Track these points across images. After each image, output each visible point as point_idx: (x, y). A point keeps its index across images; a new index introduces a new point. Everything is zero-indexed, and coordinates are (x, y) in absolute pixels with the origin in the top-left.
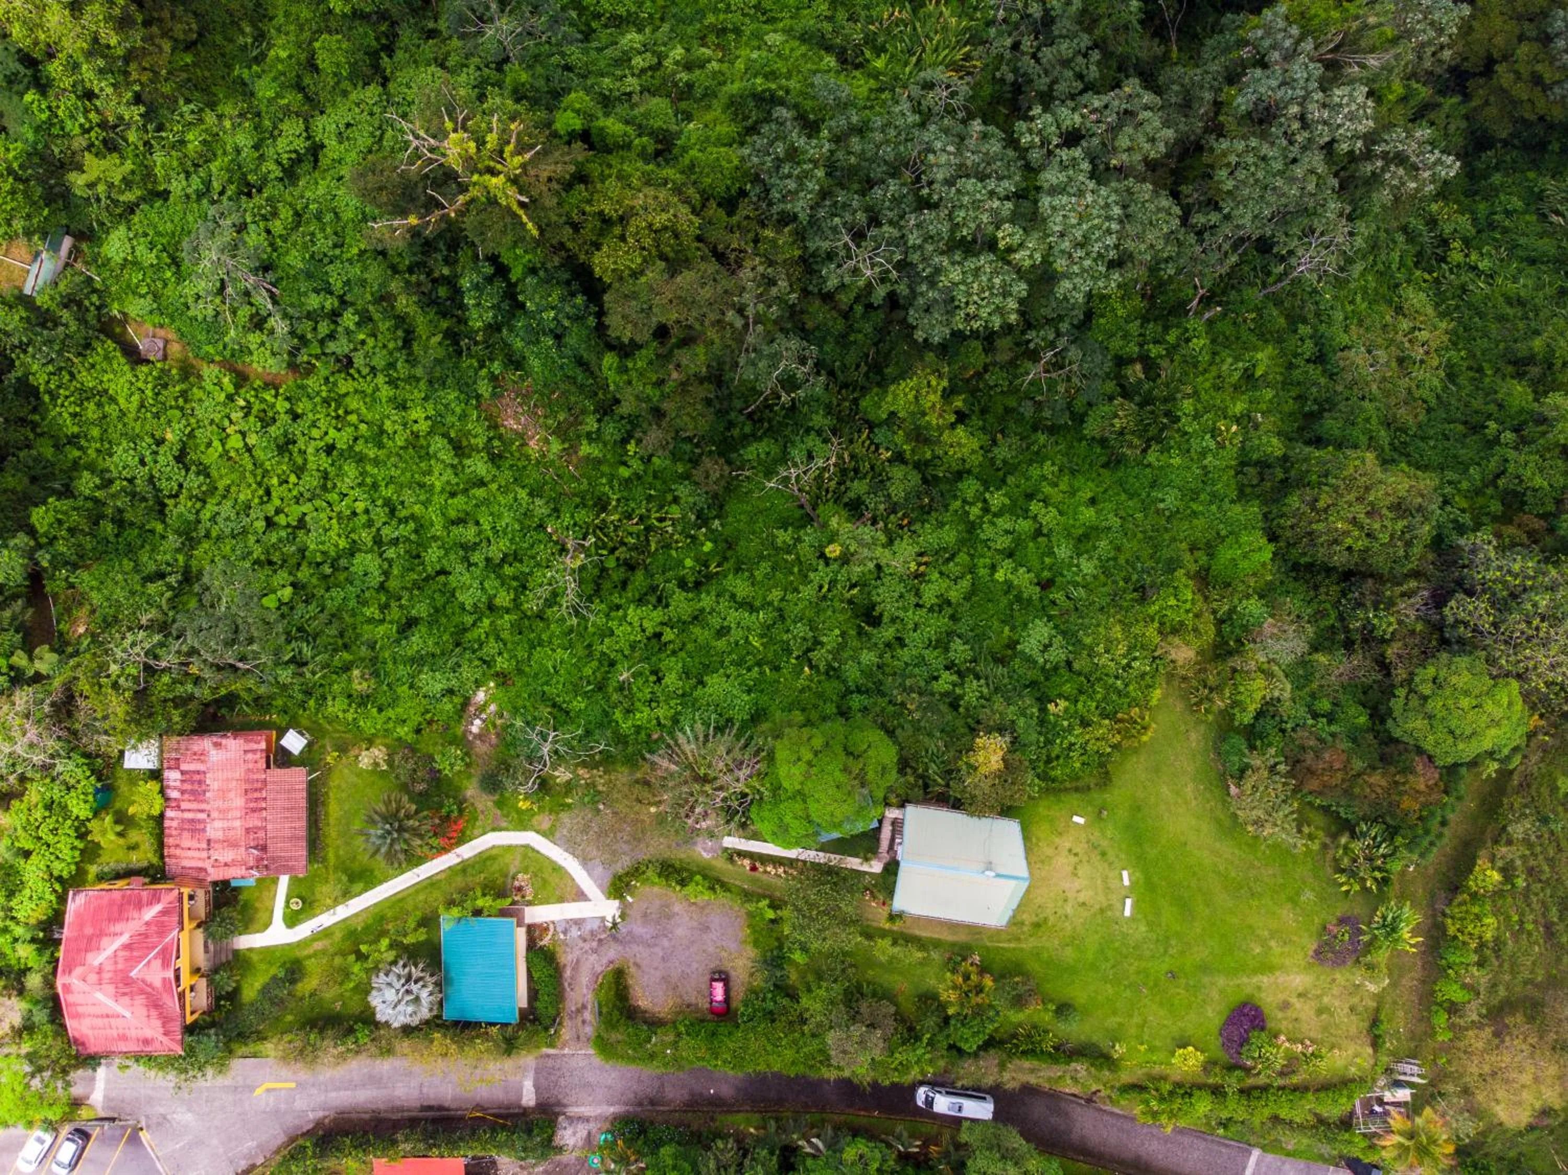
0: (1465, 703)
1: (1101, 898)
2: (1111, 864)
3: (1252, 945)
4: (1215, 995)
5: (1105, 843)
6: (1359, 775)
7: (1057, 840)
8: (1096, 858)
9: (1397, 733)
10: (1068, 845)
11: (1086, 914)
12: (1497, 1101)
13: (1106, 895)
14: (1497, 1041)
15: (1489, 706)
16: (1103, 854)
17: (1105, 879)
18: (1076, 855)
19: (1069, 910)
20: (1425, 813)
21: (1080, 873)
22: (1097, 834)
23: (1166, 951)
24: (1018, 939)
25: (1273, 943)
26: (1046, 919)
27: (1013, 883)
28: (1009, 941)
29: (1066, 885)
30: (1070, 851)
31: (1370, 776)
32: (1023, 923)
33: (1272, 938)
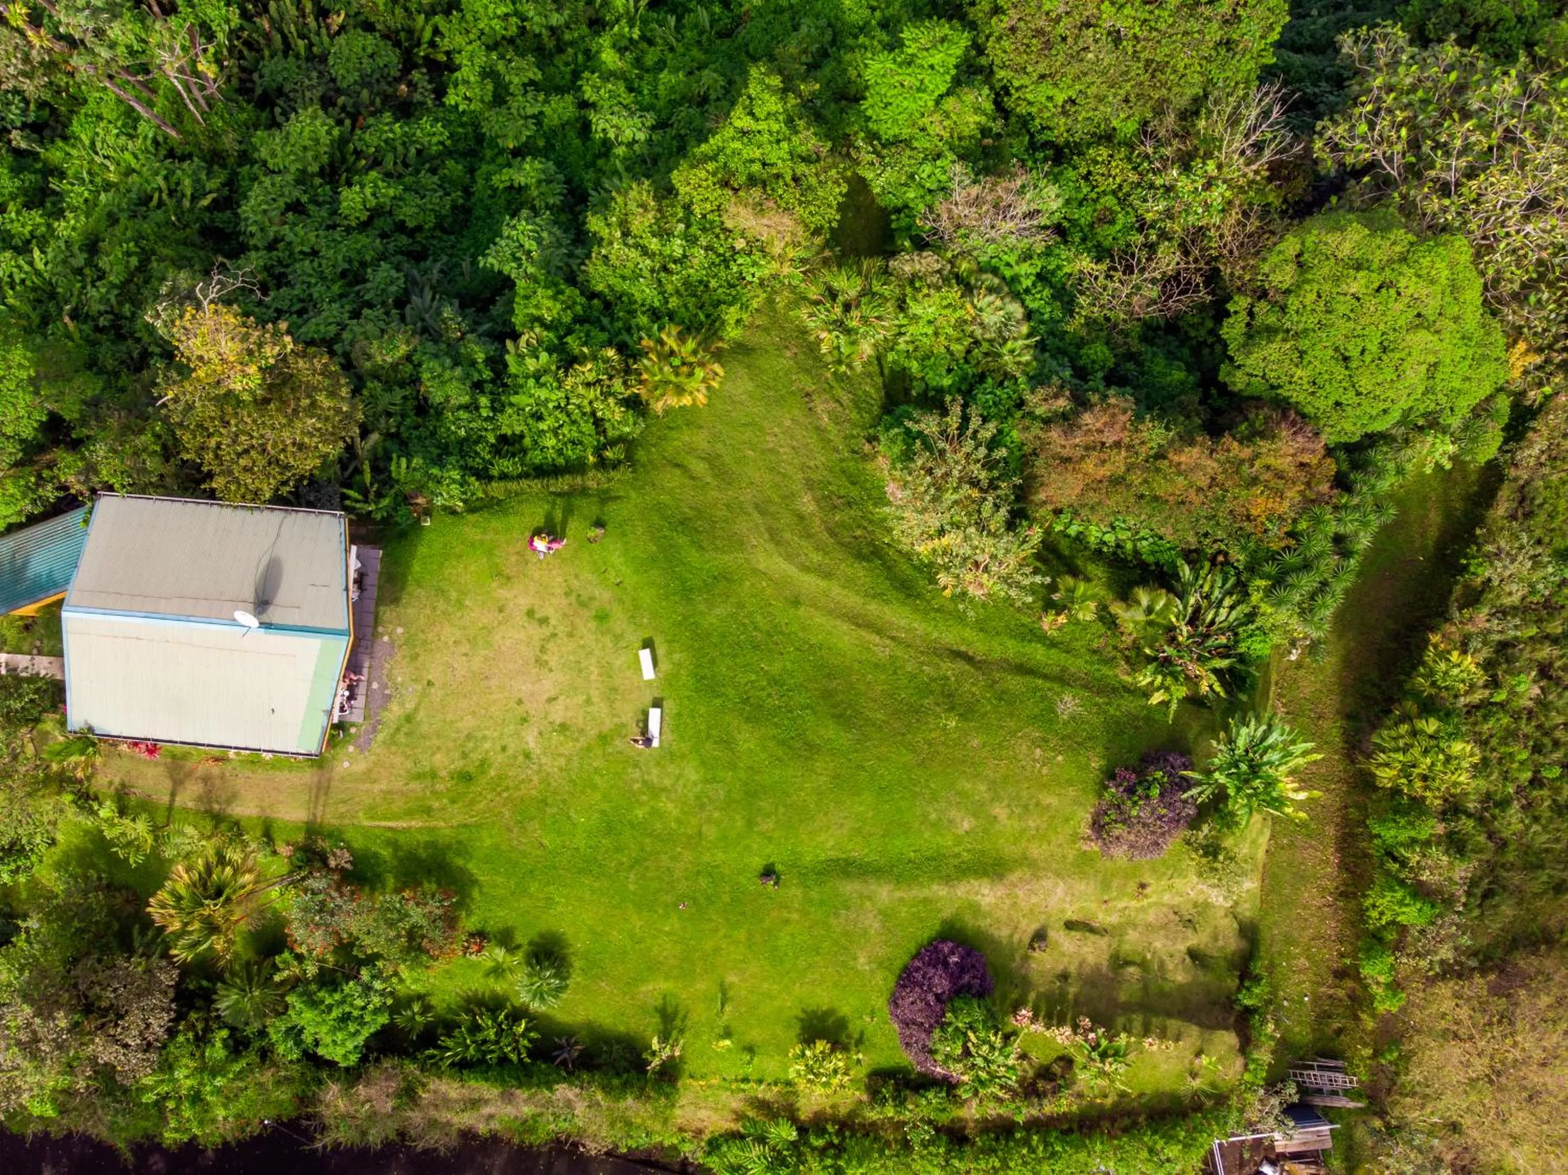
0: (1358, 284)
1: (600, 708)
2: (617, 638)
3: (953, 813)
4: (873, 924)
5: (604, 595)
6: (1160, 455)
7: (503, 593)
8: (587, 629)
9: (1238, 382)
10: (524, 602)
11: (569, 747)
12: (1515, 1140)
13: (611, 703)
14: (1502, 1003)
15: (1408, 283)
16: (602, 617)
17: (607, 672)
18: (544, 621)
19: (531, 740)
20: (1303, 525)
21: (553, 660)
22: (587, 575)
23: (750, 823)
24: (428, 811)
25: (1000, 811)
26: (483, 764)
27: (314, 643)
28: (410, 813)
29: (523, 688)
30: (530, 613)
31: (1180, 451)
32: (434, 775)
33: (996, 798)
